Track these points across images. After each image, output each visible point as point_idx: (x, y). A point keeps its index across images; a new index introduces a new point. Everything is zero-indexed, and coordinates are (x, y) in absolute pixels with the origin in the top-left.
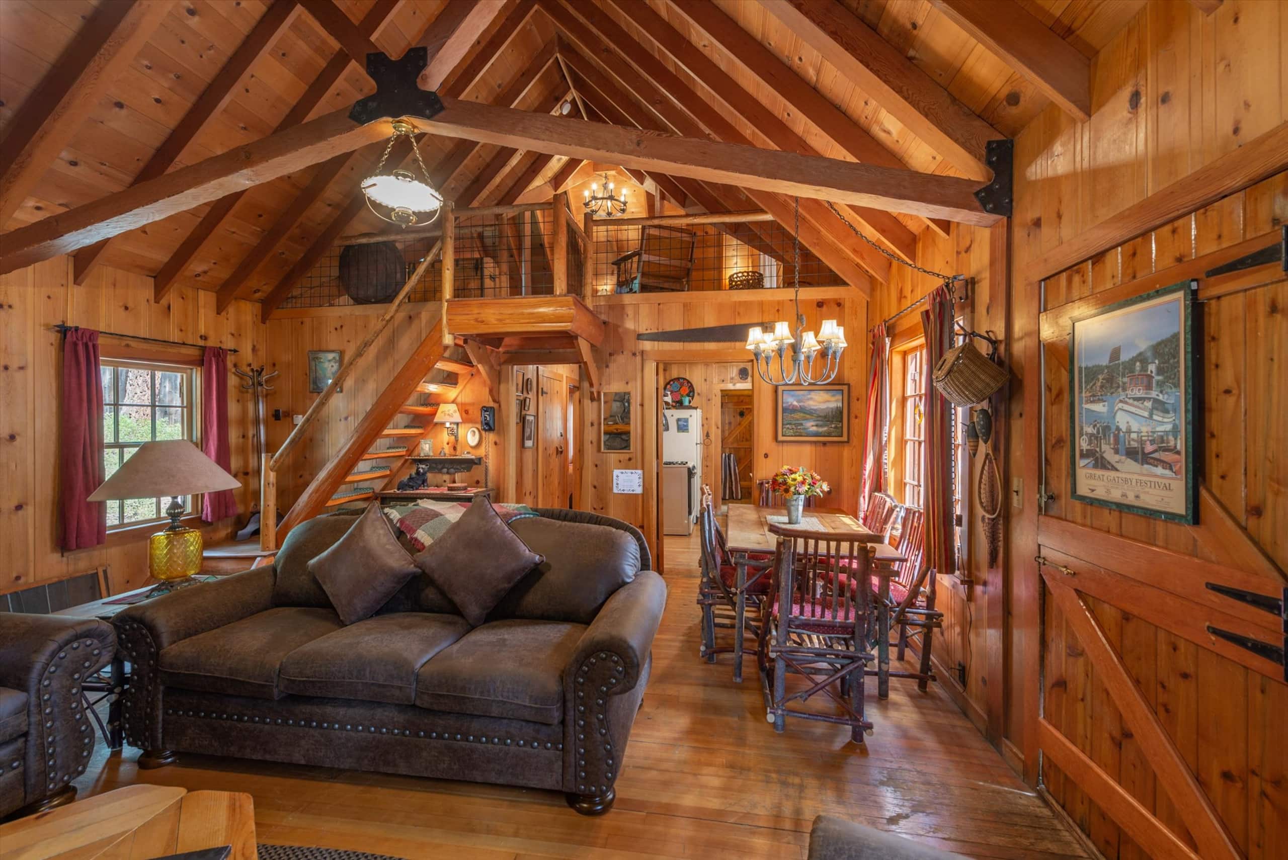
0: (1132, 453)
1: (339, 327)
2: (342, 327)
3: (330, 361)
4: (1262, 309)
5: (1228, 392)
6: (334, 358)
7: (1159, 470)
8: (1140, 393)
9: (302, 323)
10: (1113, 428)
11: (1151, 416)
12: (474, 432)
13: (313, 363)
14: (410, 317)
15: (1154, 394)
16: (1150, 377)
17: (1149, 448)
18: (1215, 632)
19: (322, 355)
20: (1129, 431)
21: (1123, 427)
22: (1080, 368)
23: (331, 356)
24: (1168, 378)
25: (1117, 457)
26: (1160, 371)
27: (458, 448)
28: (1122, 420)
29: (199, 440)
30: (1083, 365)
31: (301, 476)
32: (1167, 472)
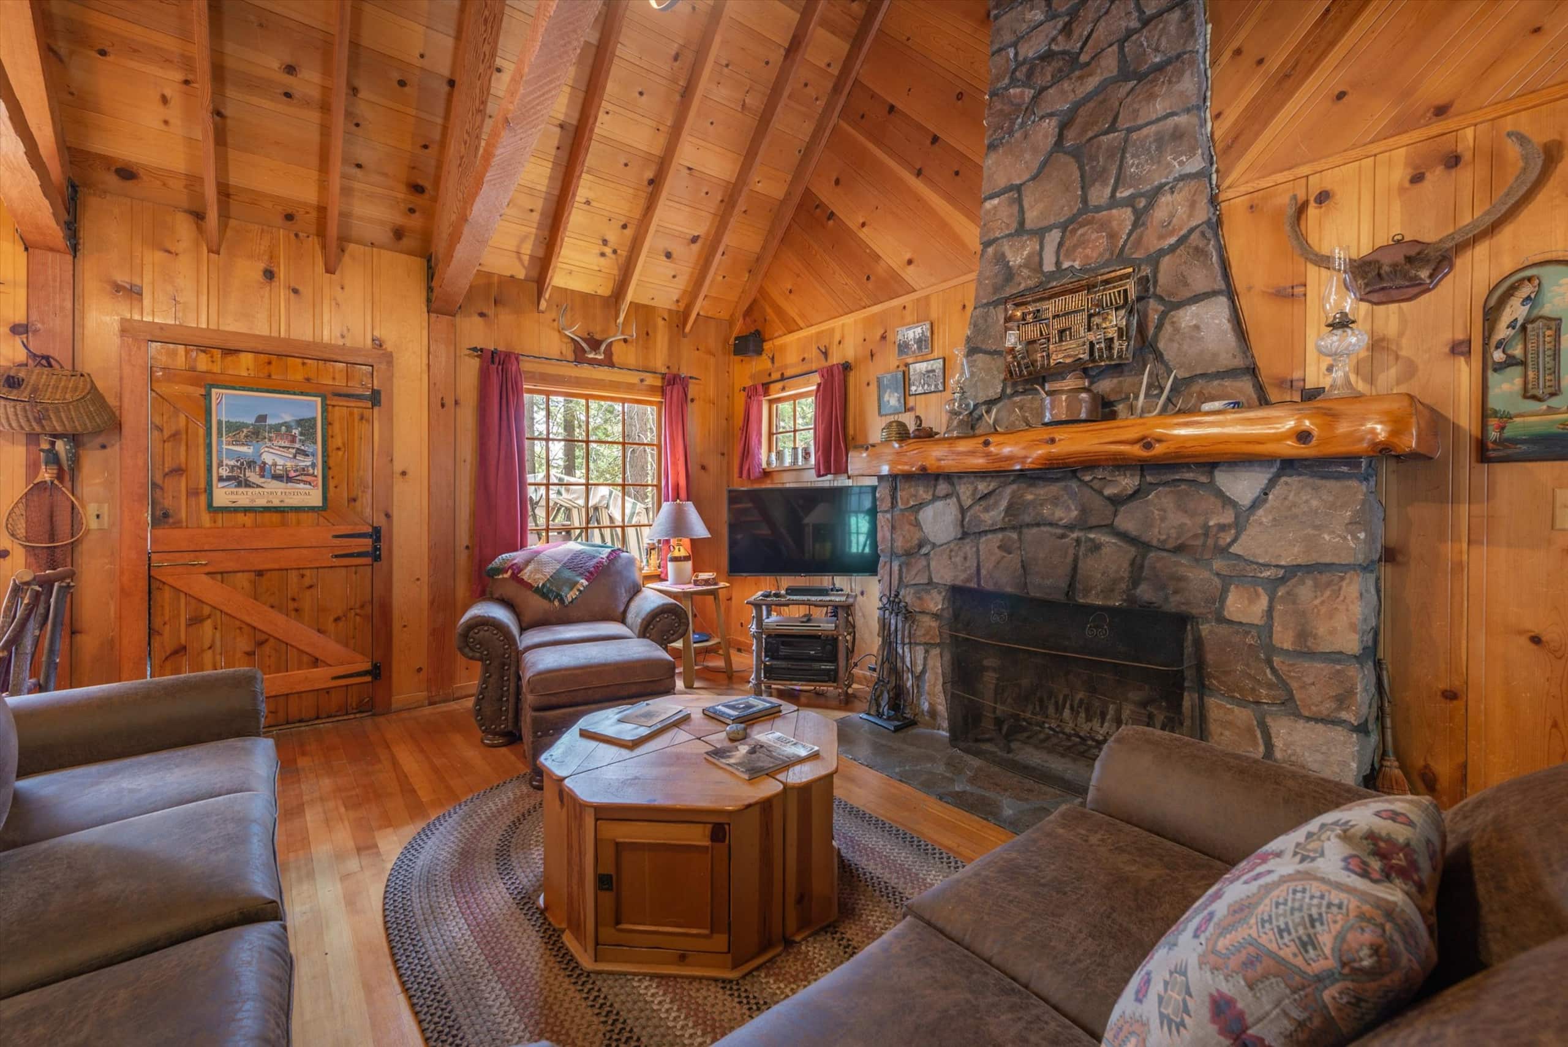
0: (277, 477)
4: (357, 418)
5: (338, 449)
7: (301, 485)
8: (287, 444)
10: (259, 463)
11: (295, 457)
15: (297, 446)
16: (294, 437)
17: (292, 474)
18: (336, 556)
20: (275, 465)
21: (270, 462)
22: (220, 423)
24: (308, 439)
25: (263, 480)
26: (301, 434)
28: (268, 458)
30: (224, 419)
32: (308, 486)
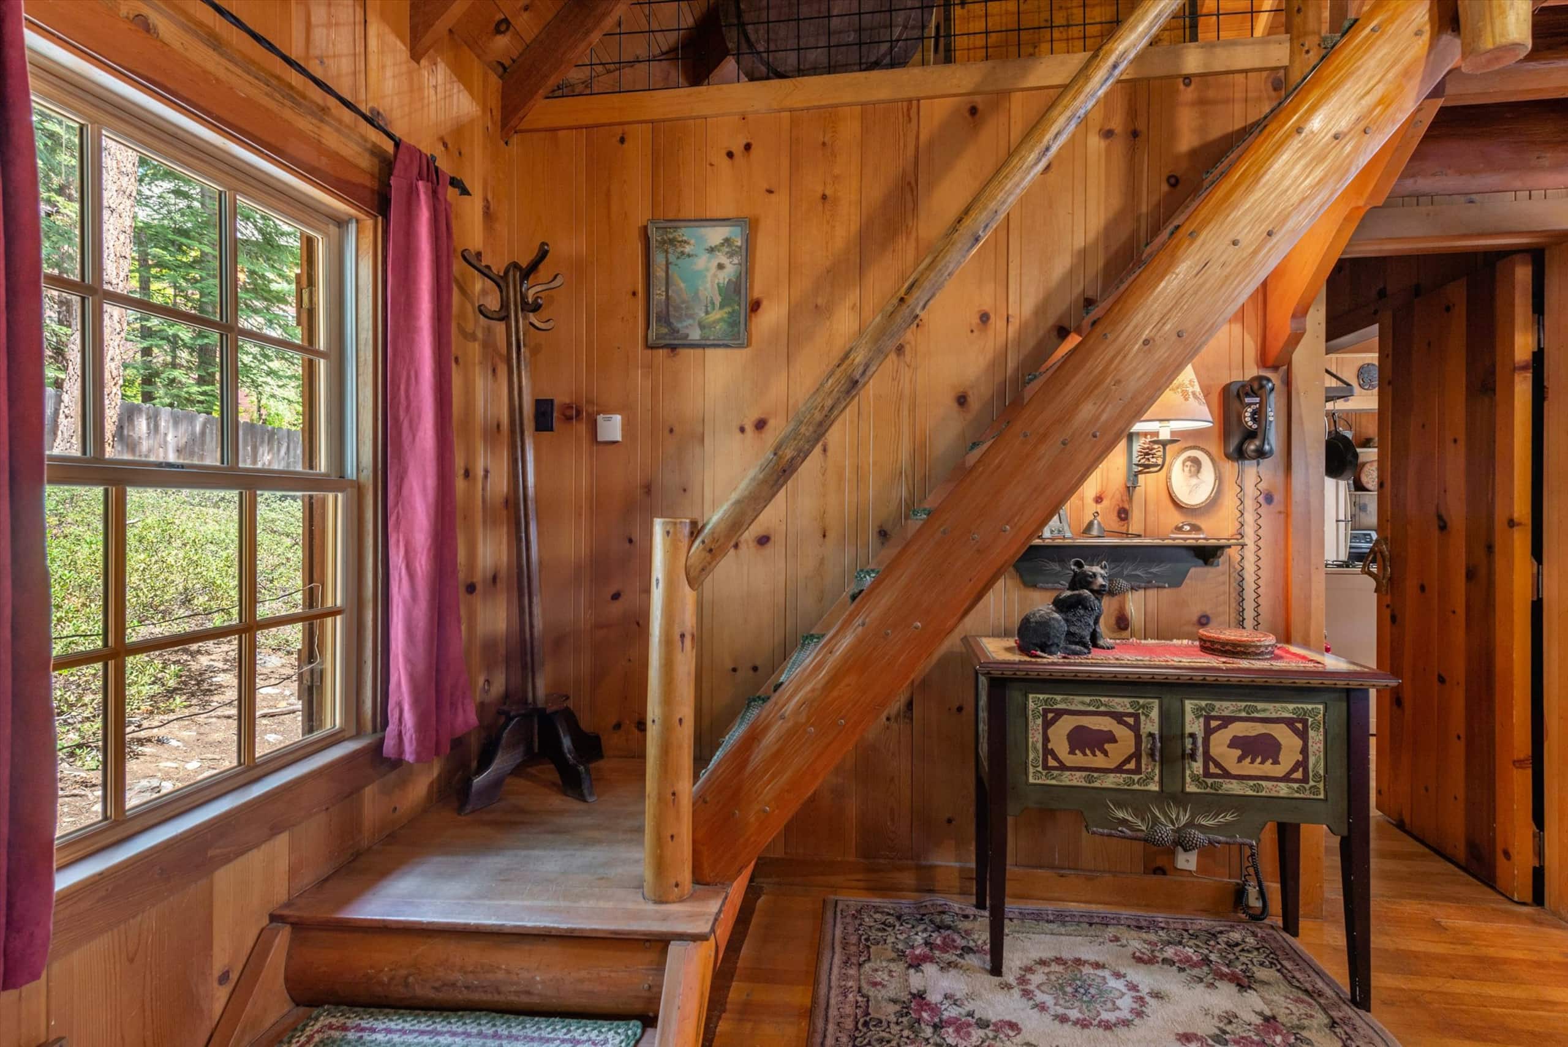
1: (737, 148)
2: (748, 147)
3: (711, 250)
6: (727, 241)
9: (622, 140)
12: (1196, 462)
13: (659, 259)
14: (973, 111)
19: (684, 233)
23: (716, 235)
27: (1136, 515)
29: (367, 476)
31: (616, 596)
